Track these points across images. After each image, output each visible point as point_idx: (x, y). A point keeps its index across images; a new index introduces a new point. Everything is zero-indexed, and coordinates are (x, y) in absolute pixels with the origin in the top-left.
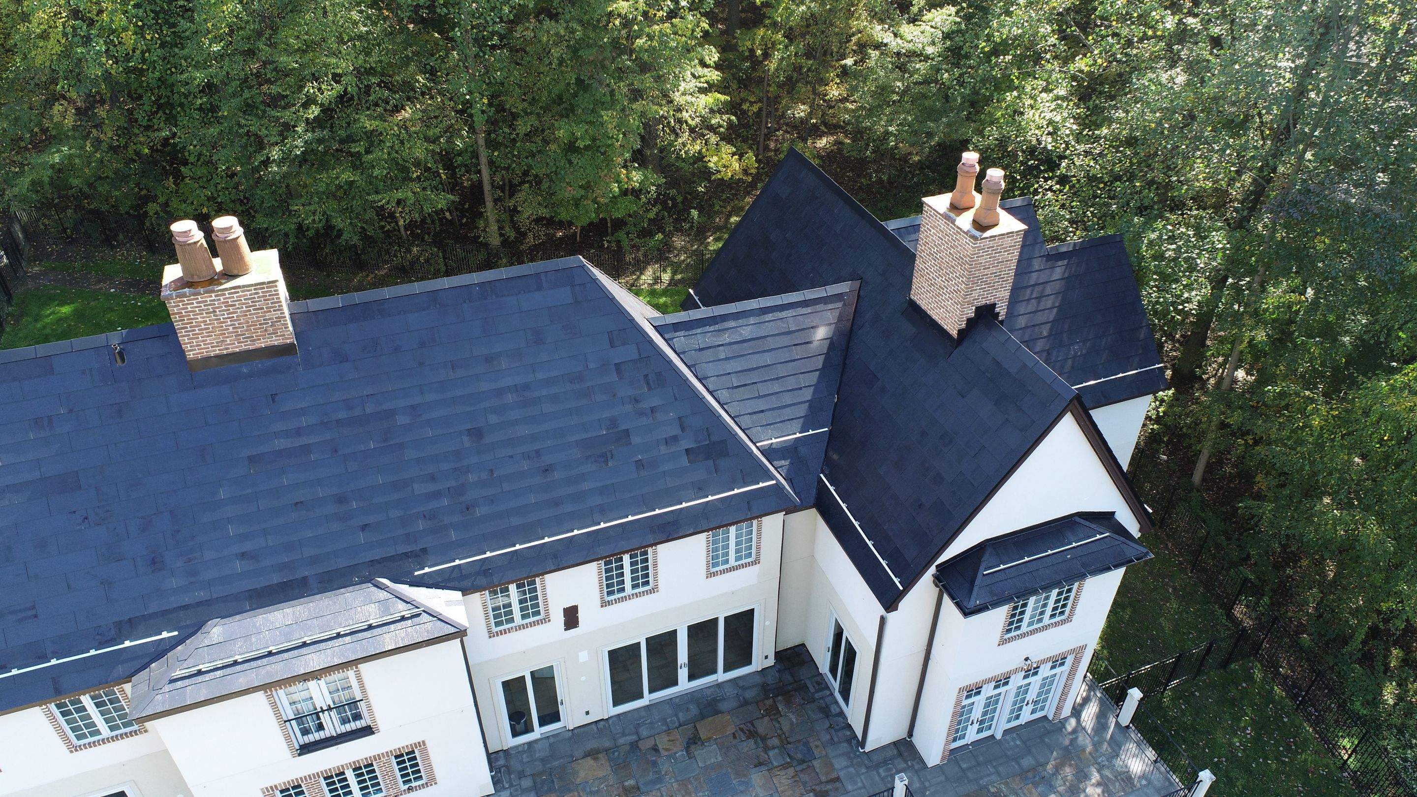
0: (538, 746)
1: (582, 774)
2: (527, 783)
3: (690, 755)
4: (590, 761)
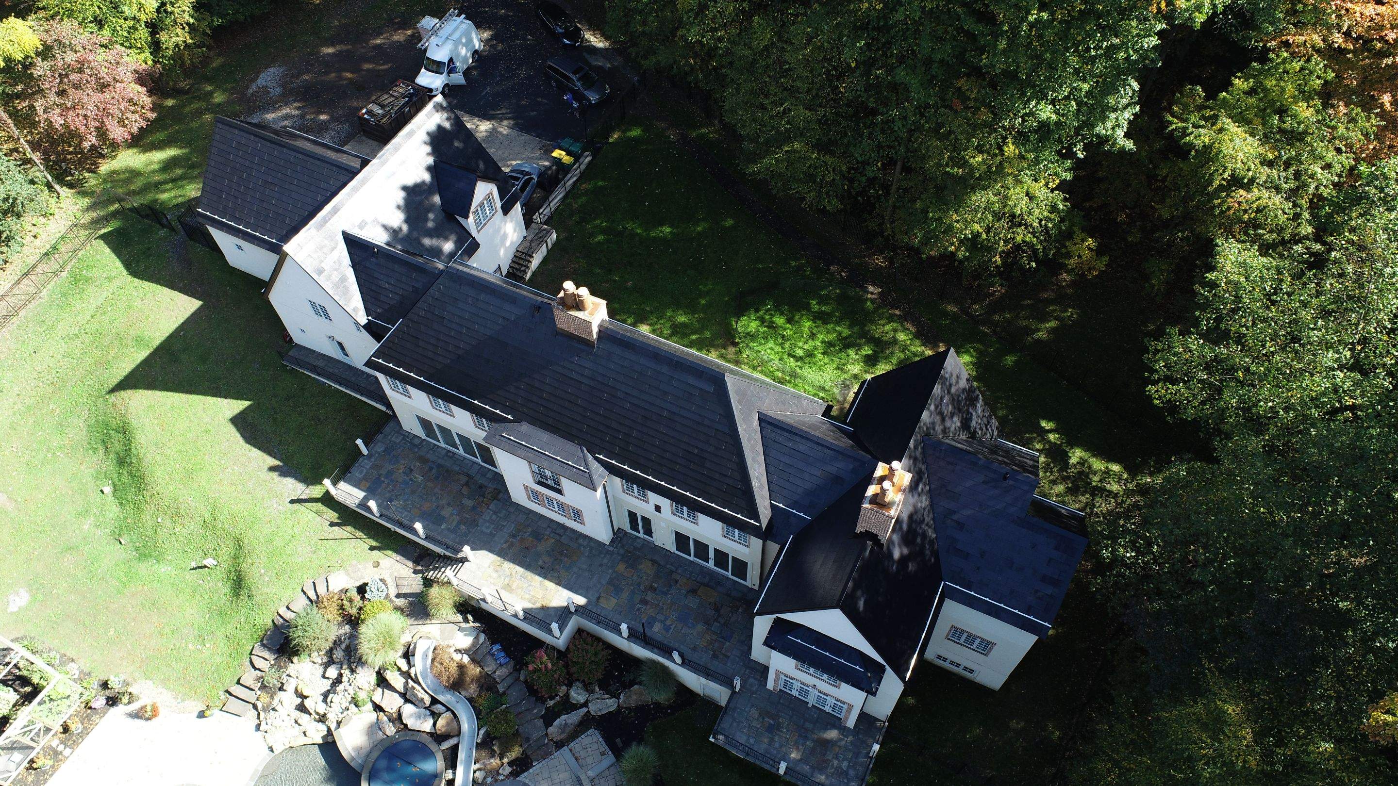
0: (638, 541)
1: (642, 566)
2: (622, 551)
3: (686, 596)
4: (650, 564)
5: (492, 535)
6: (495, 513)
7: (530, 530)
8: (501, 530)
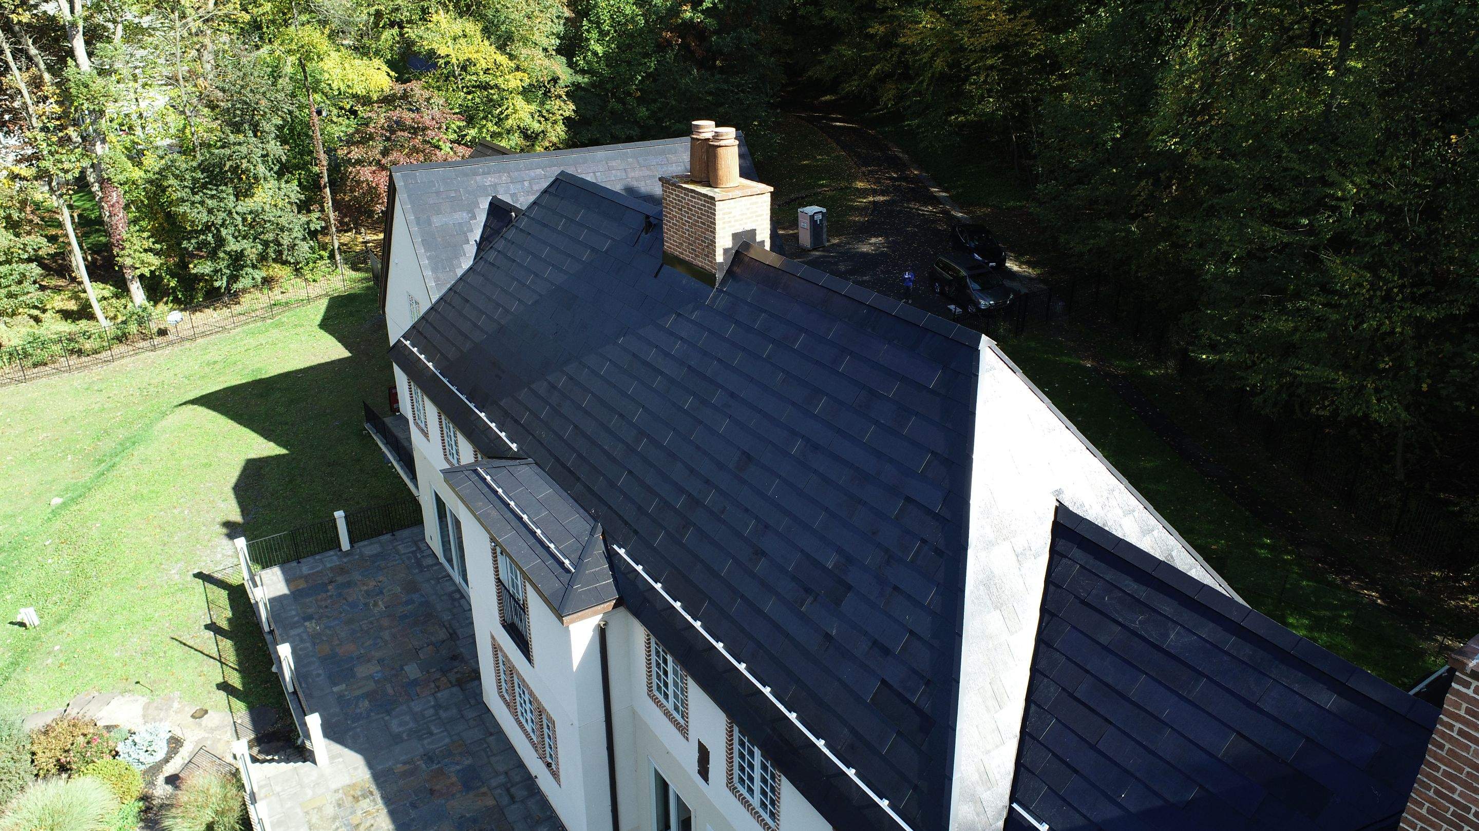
5: (397, 739)
6: (437, 707)
7: (468, 762)
8: (420, 738)
